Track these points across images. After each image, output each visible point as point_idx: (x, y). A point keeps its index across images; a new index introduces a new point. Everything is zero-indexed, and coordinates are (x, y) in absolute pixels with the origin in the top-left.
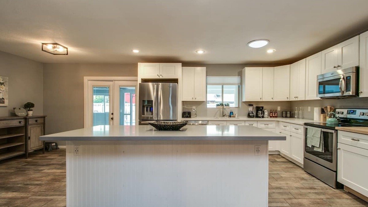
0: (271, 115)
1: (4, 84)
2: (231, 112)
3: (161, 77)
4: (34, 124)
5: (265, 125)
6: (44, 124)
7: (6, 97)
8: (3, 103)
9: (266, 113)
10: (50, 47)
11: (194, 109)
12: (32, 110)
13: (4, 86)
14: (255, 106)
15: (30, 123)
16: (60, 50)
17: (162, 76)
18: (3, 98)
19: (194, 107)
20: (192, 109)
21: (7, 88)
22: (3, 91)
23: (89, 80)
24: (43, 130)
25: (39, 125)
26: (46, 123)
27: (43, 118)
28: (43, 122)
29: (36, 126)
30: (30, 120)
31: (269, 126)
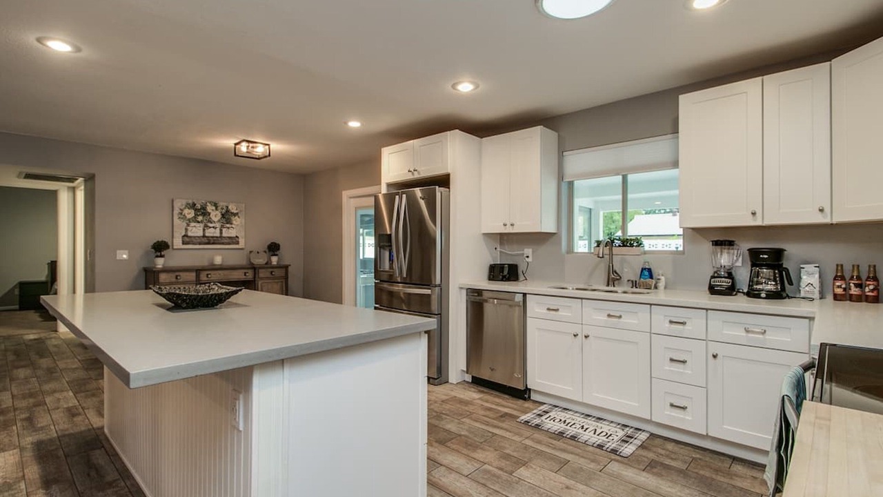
0: (839, 291)
1: (239, 215)
2: (643, 270)
3: (416, 176)
4: (267, 278)
5: (747, 331)
6: (286, 278)
7: (241, 235)
8: (238, 243)
9: (809, 279)
10: (243, 148)
11: (527, 256)
12: (276, 255)
13: (239, 217)
14: (745, 246)
15: (261, 275)
16: (260, 150)
17: (419, 173)
18: (237, 237)
19: (528, 251)
20: (523, 254)
21: (243, 221)
22: (238, 225)
23: (351, 198)
24: (284, 289)
25: (276, 281)
26: (289, 275)
27: (284, 269)
28: (283, 274)
29: (271, 281)
30: (260, 270)
31: (767, 336)
